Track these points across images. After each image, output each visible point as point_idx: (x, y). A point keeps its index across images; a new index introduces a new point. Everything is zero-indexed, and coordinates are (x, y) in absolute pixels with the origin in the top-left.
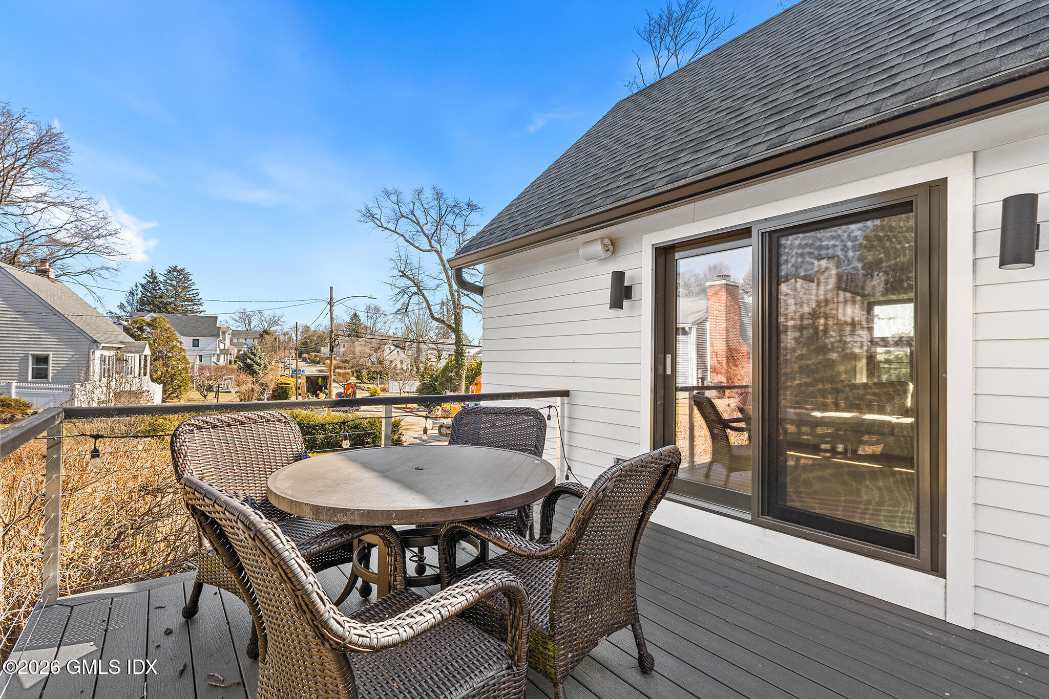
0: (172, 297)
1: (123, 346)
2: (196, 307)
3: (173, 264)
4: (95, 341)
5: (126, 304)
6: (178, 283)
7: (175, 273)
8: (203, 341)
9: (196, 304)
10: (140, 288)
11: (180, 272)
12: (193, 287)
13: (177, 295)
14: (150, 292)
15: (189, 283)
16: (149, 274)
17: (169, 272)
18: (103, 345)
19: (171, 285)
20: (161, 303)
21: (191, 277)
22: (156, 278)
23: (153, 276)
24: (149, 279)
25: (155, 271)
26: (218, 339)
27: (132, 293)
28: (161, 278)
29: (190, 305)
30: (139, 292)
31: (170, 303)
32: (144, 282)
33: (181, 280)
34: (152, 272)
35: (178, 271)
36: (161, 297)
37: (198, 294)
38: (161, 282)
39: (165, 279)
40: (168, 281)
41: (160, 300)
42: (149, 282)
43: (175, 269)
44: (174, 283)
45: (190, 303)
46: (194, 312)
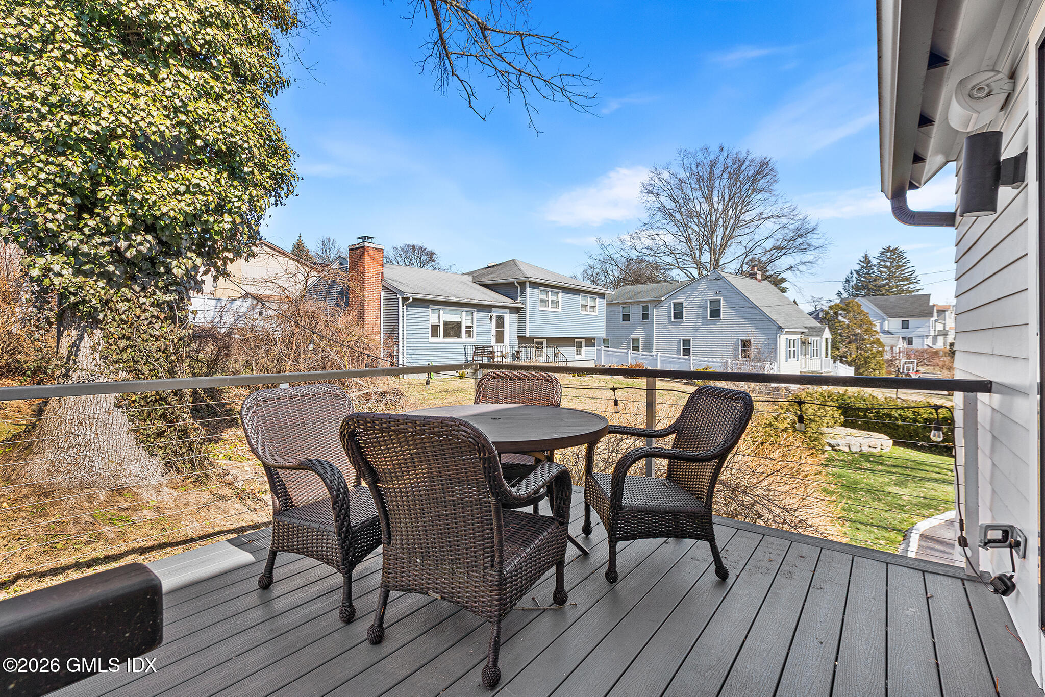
0: (886, 279)
1: (806, 330)
2: (911, 286)
3: (885, 246)
4: (780, 328)
5: (843, 292)
6: (891, 263)
7: (889, 254)
8: (913, 322)
9: (912, 283)
10: (855, 275)
11: (894, 251)
12: (909, 265)
13: (890, 277)
14: (864, 277)
15: (904, 261)
16: (863, 260)
17: (882, 253)
18: (786, 330)
19: (885, 267)
20: (875, 286)
21: (905, 255)
22: (869, 262)
23: (867, 260)
24: (863, 264)
25: (869, 255)
26: (933, 319)
27: (847, 281)
28: (875, 262)
29: (906, 285)
30: (854, 279)
31: (884, 285)
32: (858, 268)
33: (894, 259)
34: (866, 257)
35: (892, 251)
36: (875, 280)
37: (913, 272)
38: (875, 266)
39: (879, 261)
40: (882, 263)
41: (874, 283)
42: (863, 267)
43: (888, 250)
44: (888, 264)
45: (906, 283)
46: (910, 292)
